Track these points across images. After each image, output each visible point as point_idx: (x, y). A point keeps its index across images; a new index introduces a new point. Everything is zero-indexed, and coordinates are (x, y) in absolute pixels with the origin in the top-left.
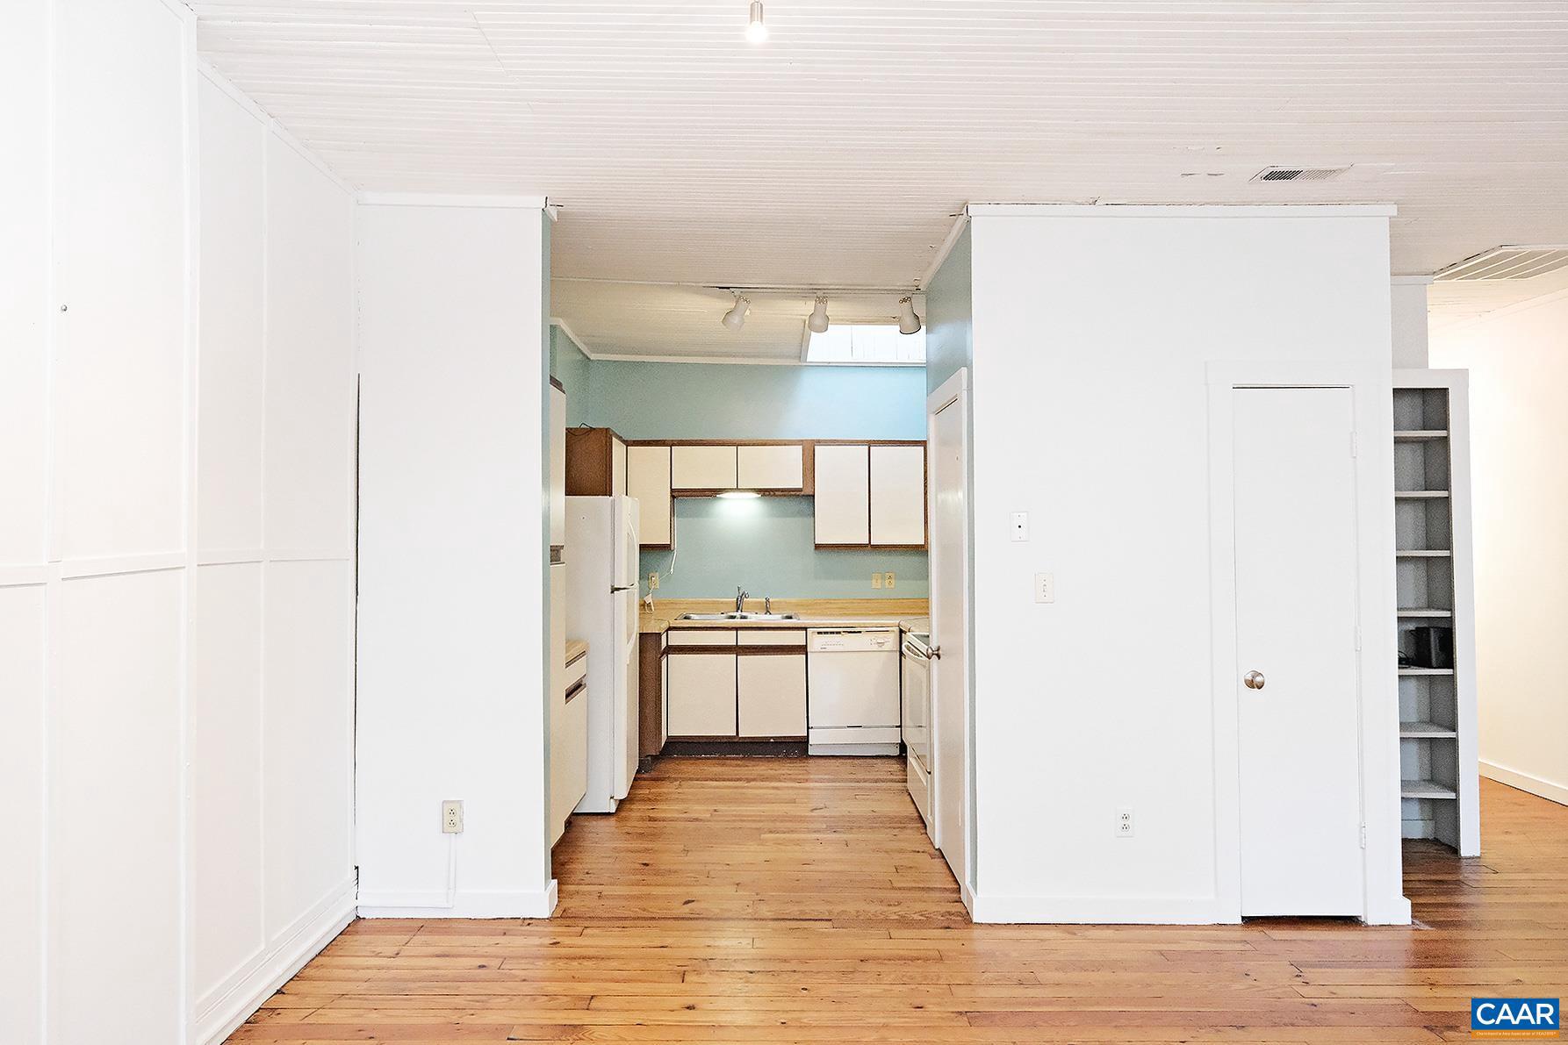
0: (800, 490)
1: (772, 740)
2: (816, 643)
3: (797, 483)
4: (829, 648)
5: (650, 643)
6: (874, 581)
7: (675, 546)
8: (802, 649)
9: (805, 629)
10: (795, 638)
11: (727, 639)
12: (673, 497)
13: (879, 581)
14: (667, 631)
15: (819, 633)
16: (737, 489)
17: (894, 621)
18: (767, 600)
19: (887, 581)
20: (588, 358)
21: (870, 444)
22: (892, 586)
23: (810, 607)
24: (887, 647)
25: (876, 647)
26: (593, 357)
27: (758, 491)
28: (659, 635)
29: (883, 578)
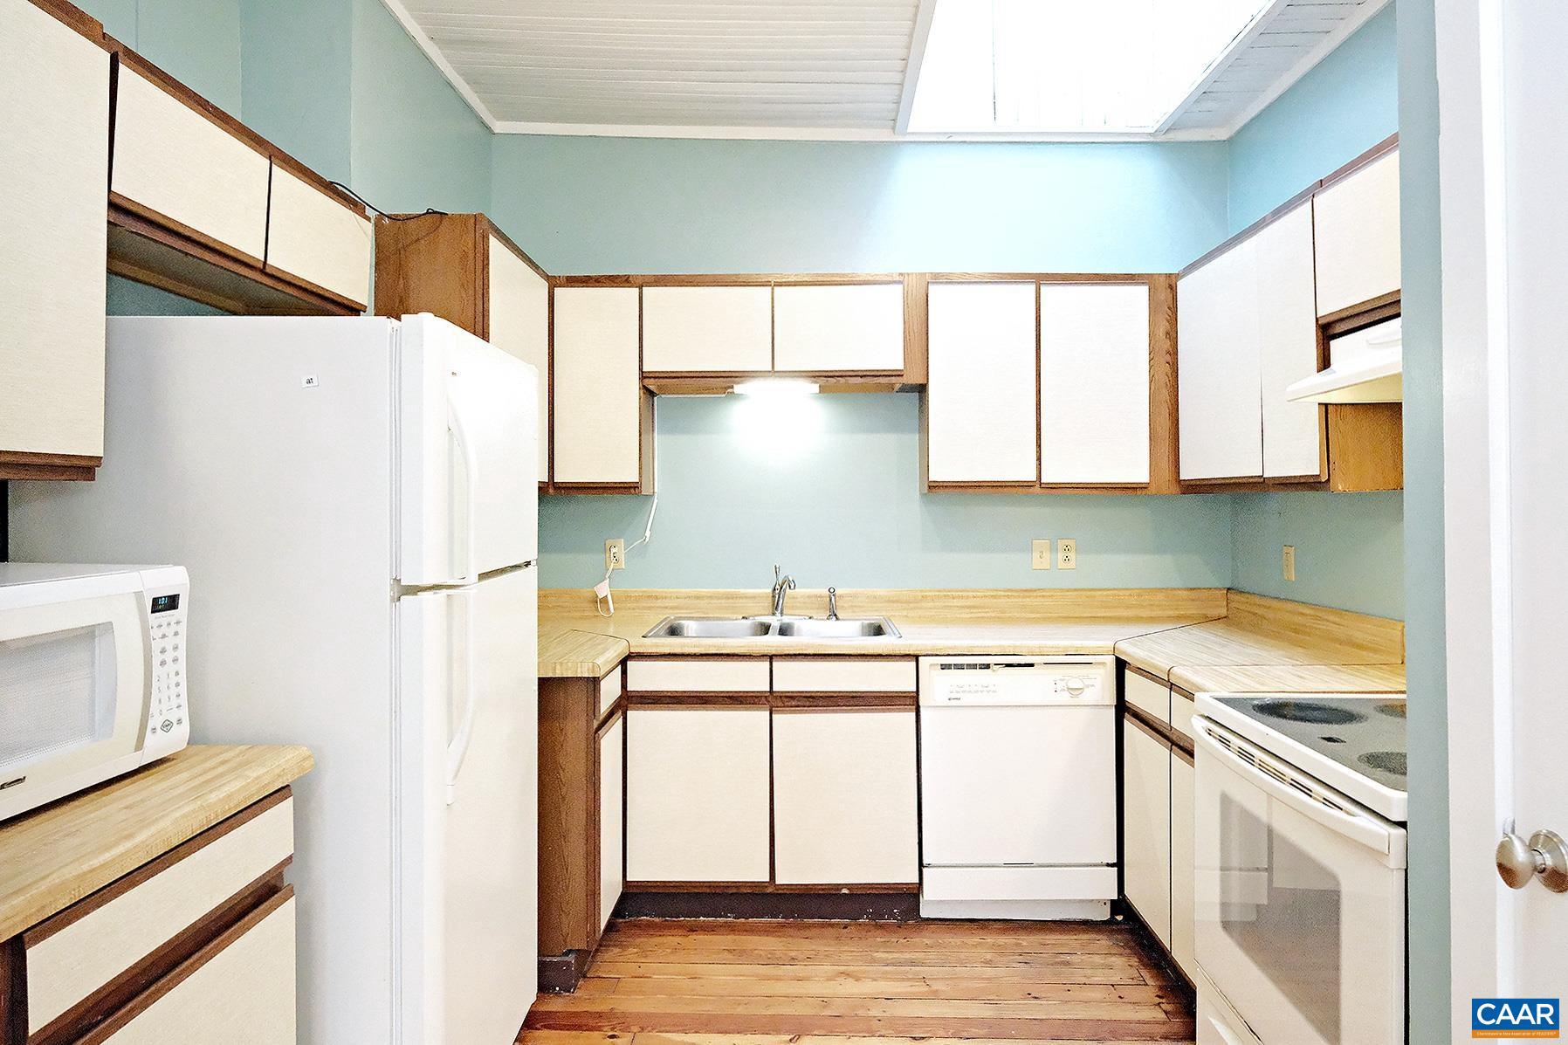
0: (898, 374)
1: (845, 891)
2: (937, 686)
3: (892, 359)
4: (967, 699)
5: (576, 700)
6: (1036, 555)
7: (659, 485)
8: (911, 701)
9: (917, 657)
10: (897, 678)
11: (751, 678)
12: (649, 393)
13: (1047, 555)
14: (623, 663)
15: (944, 667)
16: (773, 373)
17: (1103, 640)
18: (832, 592)
19: (1061, 555)
20: (488, 128)
21: (1041, 280)
22: (1072, 564)
23: (916, 605)
24: (1089, 696)
25: (1065, 698)
26: (499, 127)
27: (815, 376)
28: (595, 682)
29: (1053, 549)
